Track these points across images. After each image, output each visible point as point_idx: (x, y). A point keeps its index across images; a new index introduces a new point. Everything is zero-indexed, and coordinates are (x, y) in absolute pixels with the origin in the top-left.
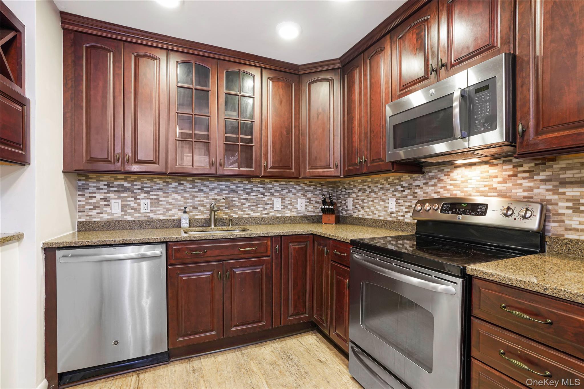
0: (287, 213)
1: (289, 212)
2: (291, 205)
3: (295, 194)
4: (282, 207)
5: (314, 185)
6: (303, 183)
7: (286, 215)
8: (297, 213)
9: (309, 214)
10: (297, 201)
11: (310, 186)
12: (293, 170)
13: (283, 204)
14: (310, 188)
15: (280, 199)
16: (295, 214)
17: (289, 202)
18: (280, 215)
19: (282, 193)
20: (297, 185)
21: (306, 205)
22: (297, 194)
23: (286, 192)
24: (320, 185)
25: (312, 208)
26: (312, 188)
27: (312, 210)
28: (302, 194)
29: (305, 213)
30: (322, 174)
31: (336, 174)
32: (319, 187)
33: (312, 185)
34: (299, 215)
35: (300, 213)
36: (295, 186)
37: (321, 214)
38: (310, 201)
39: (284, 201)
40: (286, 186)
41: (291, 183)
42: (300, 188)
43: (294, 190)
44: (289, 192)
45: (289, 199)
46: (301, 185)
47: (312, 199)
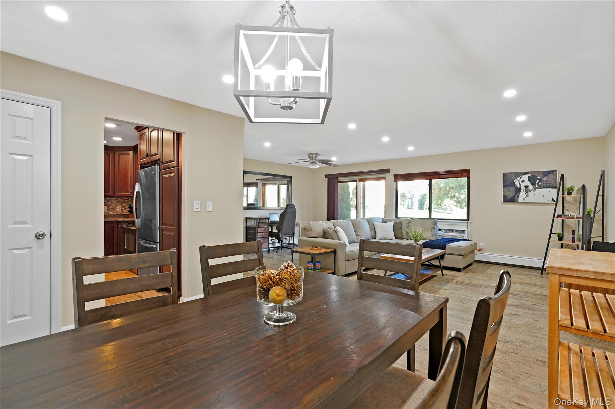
0: (111, 213)
1: (112, 212)
2: (113, 209)
3: (115, 204)
4: (108, 210)
5: (127, 200)
6: (120, 199)
7: (111, 214)
8: (117, 213)
9: (124, 214)
10: (117, 207)
11: (124, 200)
12: (111, 194)
13: (108, 209)
14: (124, 201)
15: (106, 206)
16: (115, 213)
17: (112, 208)
18: (107, 214)
19: (108, 203)
20: (117, 199)
21: (122, 209)
22: (117, 204)
23: (110, 203)
24: (131, 200)
25: (126, 211)
26: (126, 201)
27: (126, 212)
28: (119, 204)
29: (122, 213)
30: (125, 196)
31: (131, 196)
32: (130, 200)
33: (126, 200)
34: (118, 214)
35: (118, 213)
36: (115, 200)
37: (129, 213)
38: (125, 207)
39: (109, 207)
40: (110, 200)
41: (113, 199)
42: (118, 201)
43: (114, 202)
44: (112, 203)
45: (112, 206)
46: (119, 199)
47: (126, 206)
